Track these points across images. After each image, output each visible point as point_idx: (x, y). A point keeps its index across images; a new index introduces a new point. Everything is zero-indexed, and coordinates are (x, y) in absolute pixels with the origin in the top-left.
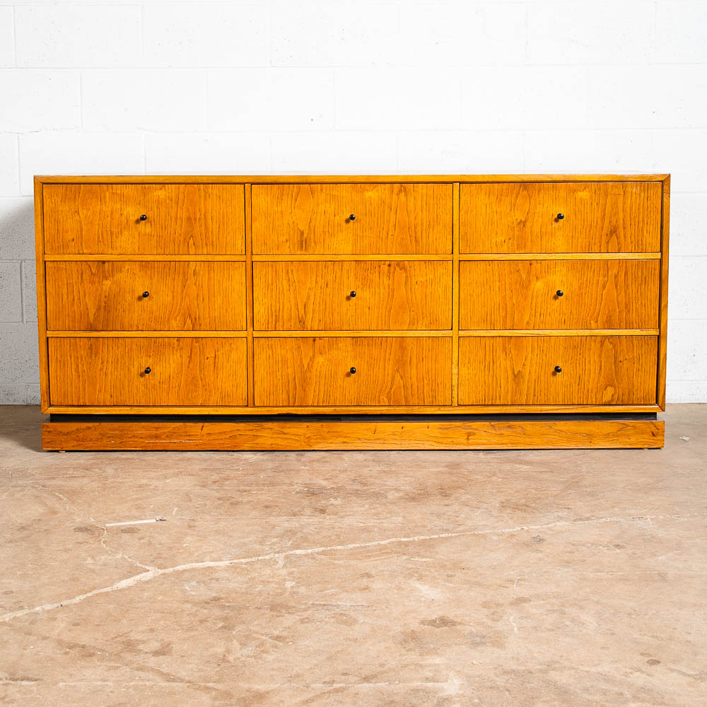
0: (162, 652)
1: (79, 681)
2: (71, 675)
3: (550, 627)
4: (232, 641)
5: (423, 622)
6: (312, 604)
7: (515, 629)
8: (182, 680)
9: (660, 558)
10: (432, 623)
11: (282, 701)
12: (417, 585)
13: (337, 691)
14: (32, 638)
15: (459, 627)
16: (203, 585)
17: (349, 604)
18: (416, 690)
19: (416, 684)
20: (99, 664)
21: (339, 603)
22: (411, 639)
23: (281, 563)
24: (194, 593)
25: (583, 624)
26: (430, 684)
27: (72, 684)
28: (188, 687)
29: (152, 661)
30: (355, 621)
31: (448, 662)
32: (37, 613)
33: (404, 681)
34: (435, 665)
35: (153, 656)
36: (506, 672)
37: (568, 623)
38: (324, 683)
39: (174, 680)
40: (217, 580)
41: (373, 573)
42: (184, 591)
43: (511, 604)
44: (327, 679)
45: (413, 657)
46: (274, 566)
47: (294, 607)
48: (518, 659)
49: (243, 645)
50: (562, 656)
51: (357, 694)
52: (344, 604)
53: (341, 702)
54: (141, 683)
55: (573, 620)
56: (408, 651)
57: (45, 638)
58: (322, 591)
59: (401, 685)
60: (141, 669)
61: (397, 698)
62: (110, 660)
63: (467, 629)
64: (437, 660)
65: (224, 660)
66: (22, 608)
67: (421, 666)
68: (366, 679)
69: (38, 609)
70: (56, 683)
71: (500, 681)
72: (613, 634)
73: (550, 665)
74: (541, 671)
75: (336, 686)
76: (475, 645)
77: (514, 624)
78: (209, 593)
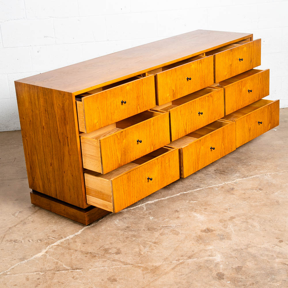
0: (118, 253)
1: (95, 268)
2: (92, 266)
3: (244, 229)
4: (140, 246)
5: (202, 231)
6: (162, 226)
7: (233, 231)
8: (129, 264)
9: (276, 193)
10: (205, 231)
11: (165, 269)
12: (195, 214)
13: (181, 263)
14: (72, 251)
15: (214, 232)
16: (121, 221)
17: (174, 225)
18: (207, 261)
19: (206, 258)
20: (99, 260)
21: (171, 225)
22: (199, 239)
23: (145, 208)
24: (119, 225)
25: (255, 227)
26: (211, 258)
27: (94, 269)
28: (132, 266)
29: (117, 257)
30: (179, 233)
31: (214, 248)
32: (68, 240)
33: (202, 257)
34: (211, 249)
35: (116, 254)
36: (234, 250)
37: (250, 227)
38: (176, 260)
39: (127, 264)
40: (125, 218)
41: (178, 210)
42: (115, 225)
43: (229, 220)
44: (177, 259)
45: (202, 247)
46: (143, 210)
47: (156, 228)
48: (237, 244)
49: (145, 247)
50: (251, 242)
51: (188, 264)
52: (173, 225)
53: (184, 268)
54: (116, 267)
55: (251, 225)
56: (200, 244)
57: (76, 251)
58: (163, 220)
59: (202, 259)
60: (114, 260)
61: (202, 265)
62: (102, 258)
63: (217, 233)
64: (211, 247)
65: (140, 254)
66: (62, 238)
67: (206, 250)
68: (190, 257)
69: (68, 238)
70: (88, 270)
71: (233, 254)
72: (266, 230)
73: (248, 246)
74: (245, 248)
75: (181, 261)
76: (221, 239)
77: (232, 229)
78: (125, 224)
